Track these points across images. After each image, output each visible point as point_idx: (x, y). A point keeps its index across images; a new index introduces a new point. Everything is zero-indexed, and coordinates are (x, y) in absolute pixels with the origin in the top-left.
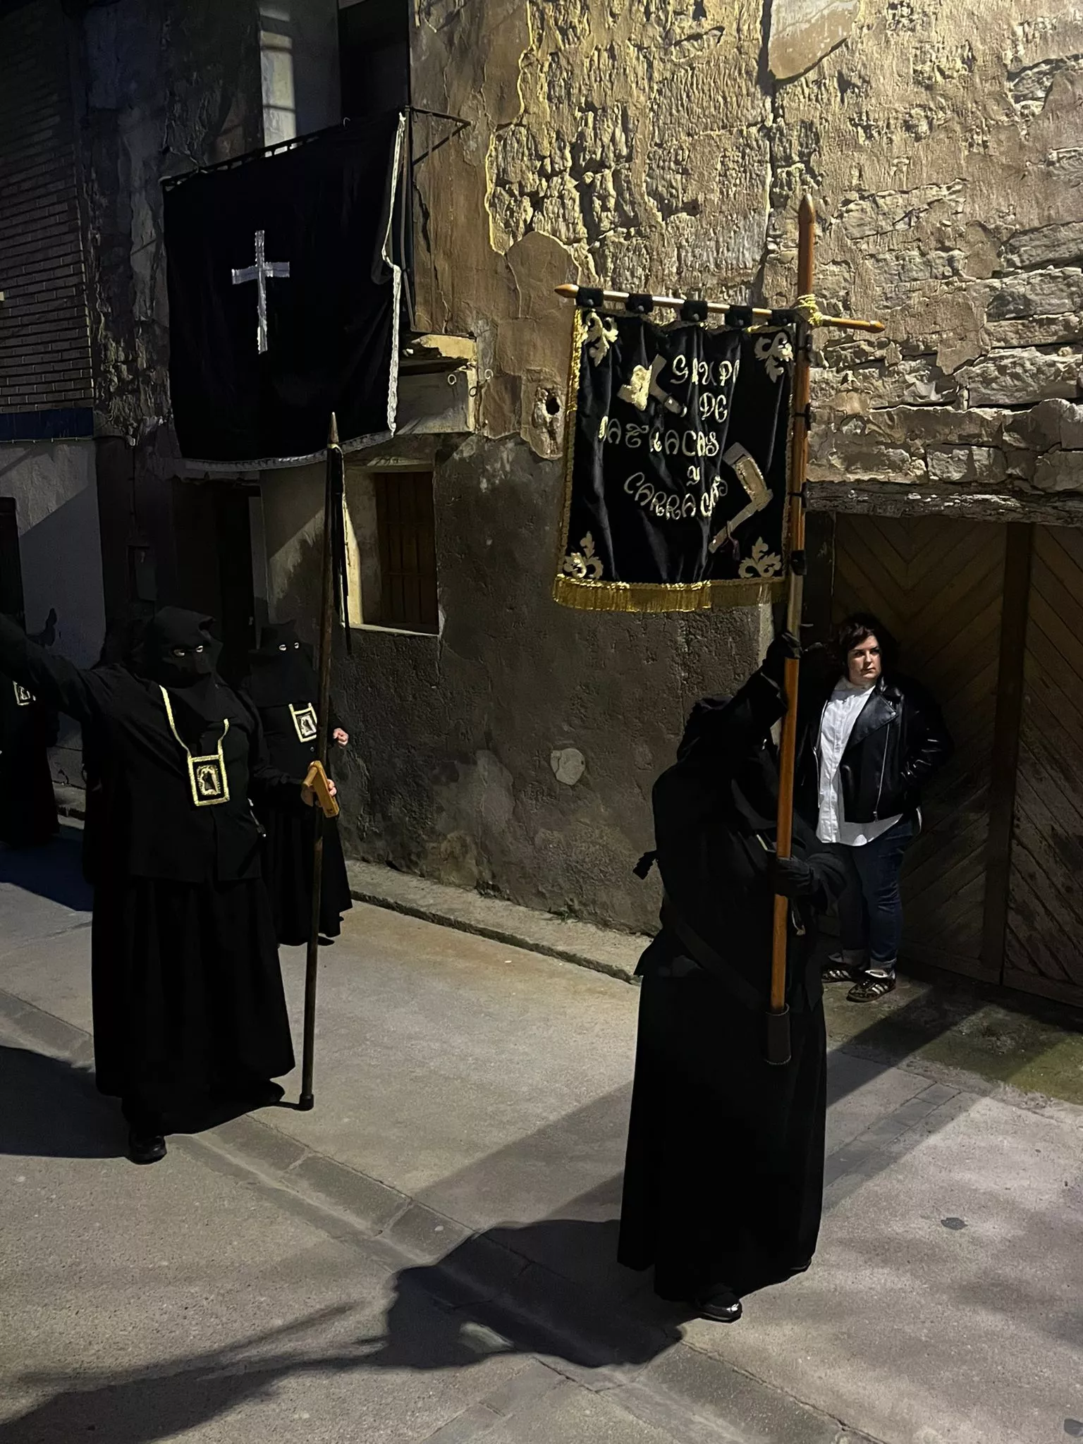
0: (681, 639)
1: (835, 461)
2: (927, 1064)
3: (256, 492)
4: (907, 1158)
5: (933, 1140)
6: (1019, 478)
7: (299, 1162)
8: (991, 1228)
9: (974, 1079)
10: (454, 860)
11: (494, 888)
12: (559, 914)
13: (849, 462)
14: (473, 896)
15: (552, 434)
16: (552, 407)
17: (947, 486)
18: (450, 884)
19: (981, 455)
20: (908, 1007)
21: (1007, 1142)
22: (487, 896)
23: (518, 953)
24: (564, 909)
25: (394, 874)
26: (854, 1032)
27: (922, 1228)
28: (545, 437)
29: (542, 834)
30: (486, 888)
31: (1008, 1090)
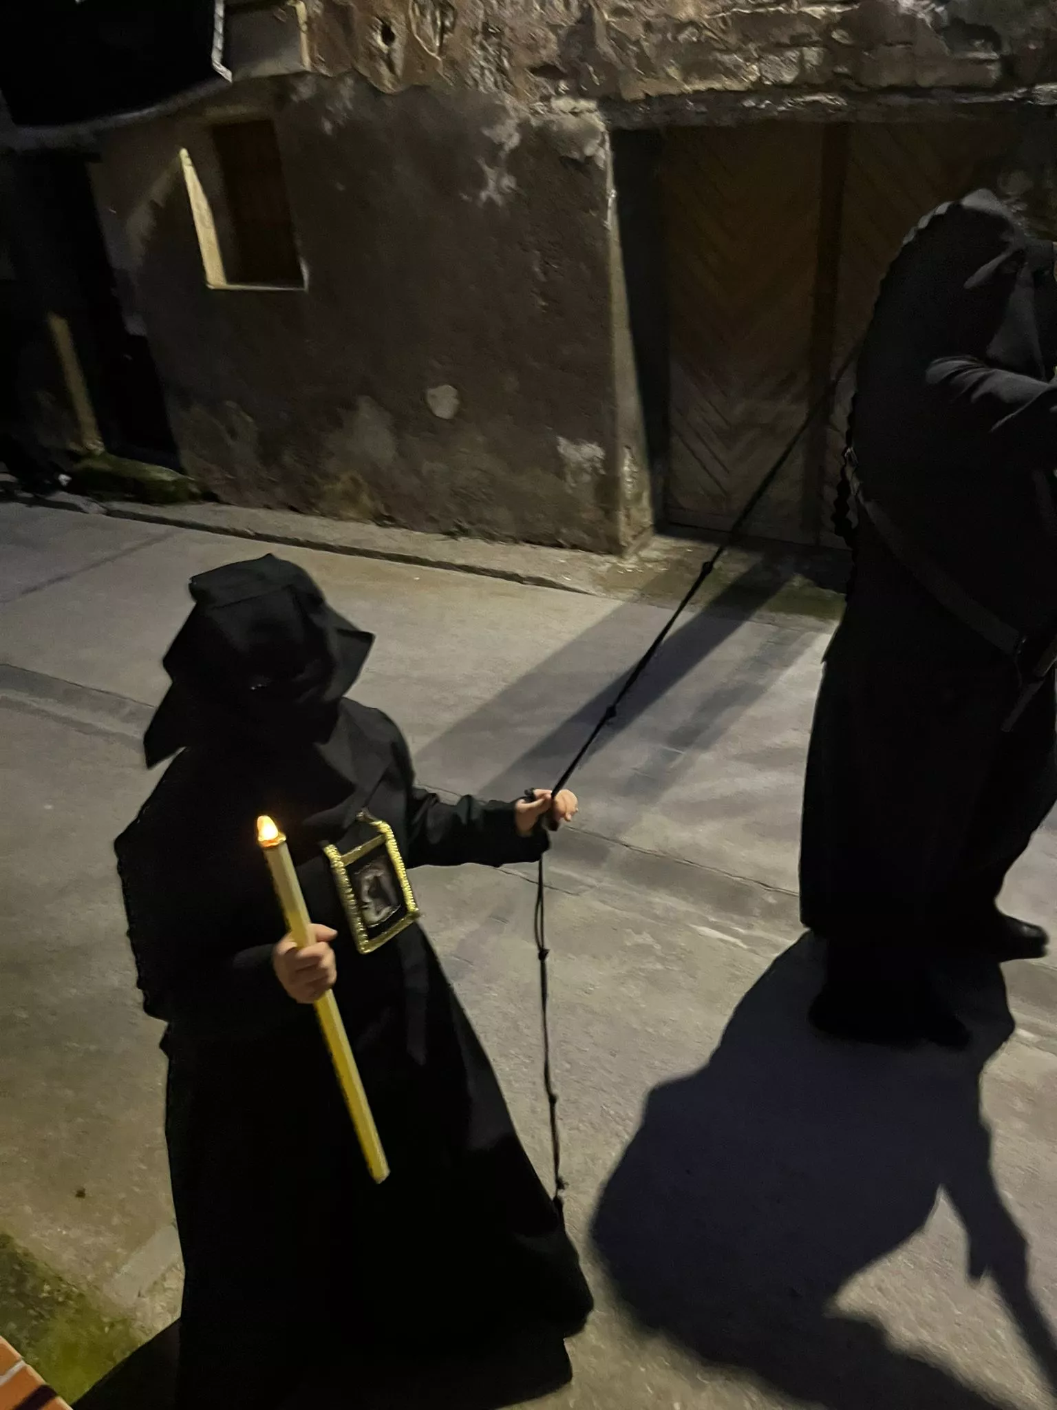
0: (537, 270)
1: (673, 72)
2: (773, 614)
3: (96, 158)
4: (773, 688)
6: (846, 76)
9: (811, 621)
10: (351, 498)
11: (390, 518)
12: (452, 535)
13: (688, 71)
14: (372, 528)
15: (391, 66)
16: (388, 37)
17: (782, 89)
18: (349, 519)
19: (812, 55)
22: (385, 526)
23: (423, 569)
24: (454, 529)
25: (294, 517)
28: (384, 70)
29: (426, 466)
30: (382, 520)
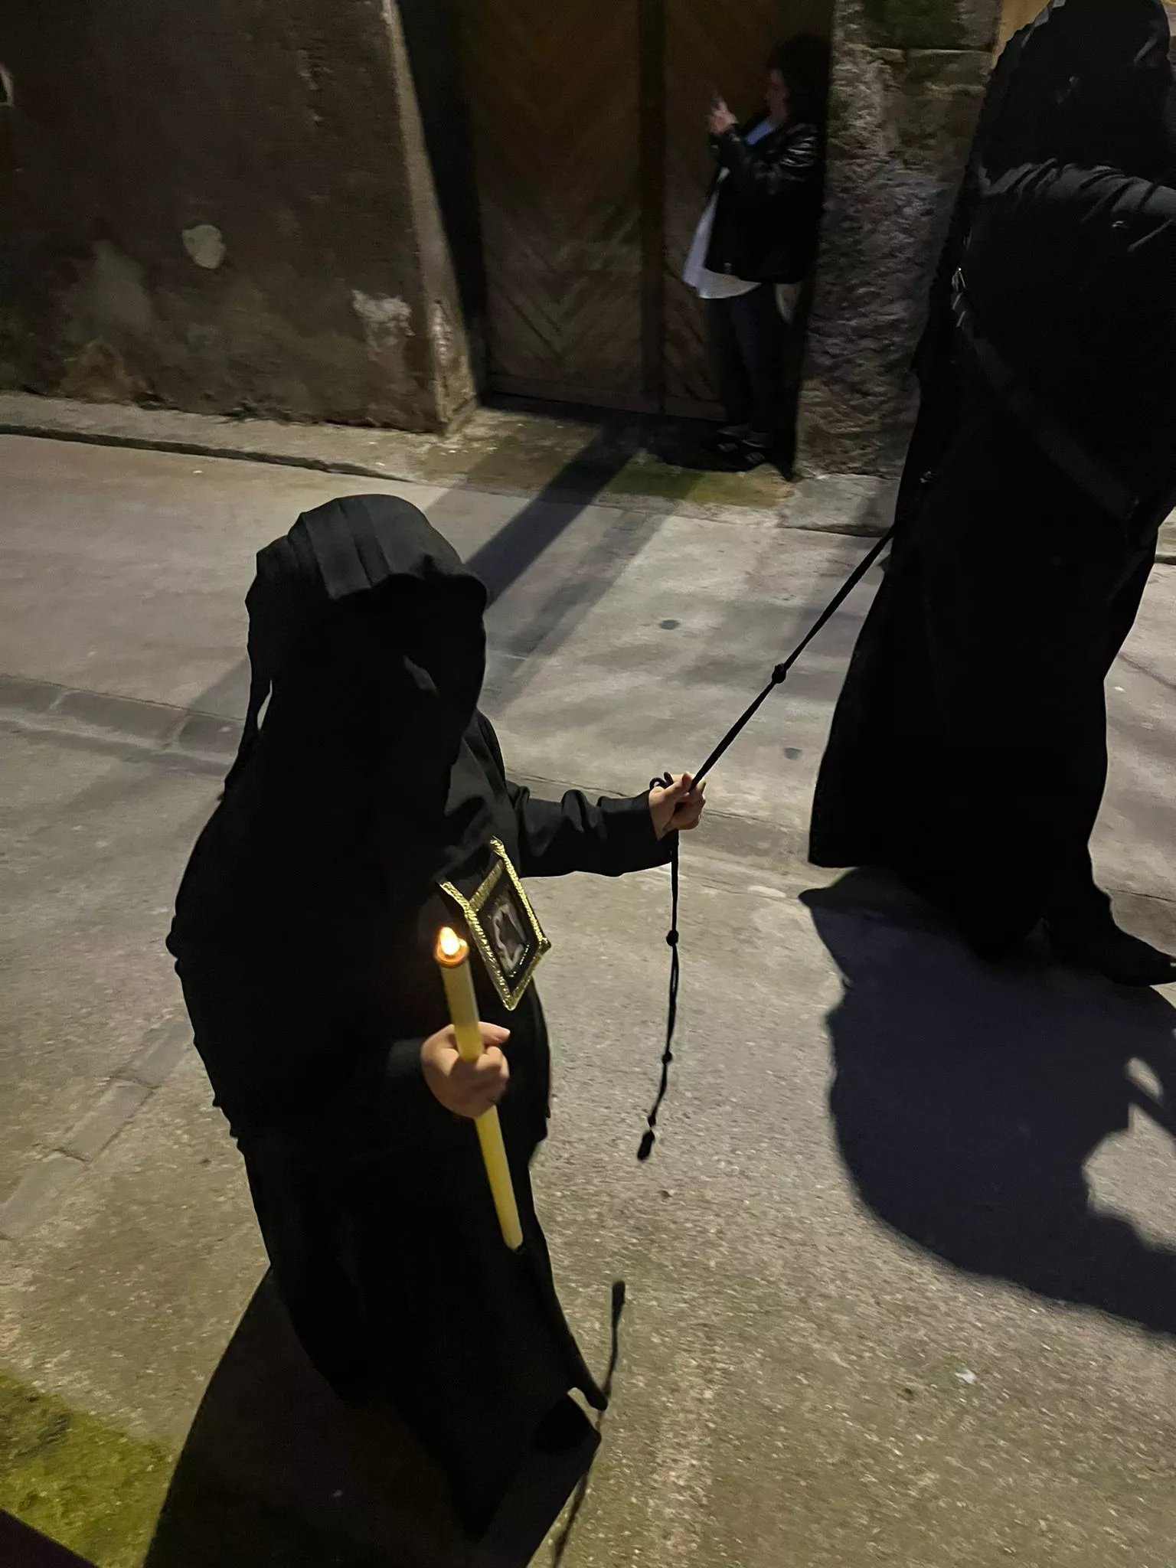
0: (305, 74)
2: (616, 496)
4: (619, 582)
5: (638, 561)
7: (57, 703)
8: (699, 622)
10: (101, 374)
11: (156, 398)
12: (235, 416)
14: (134, 411)
18: (104, 401)
20: (587, 451)
21: (694, 550)
22: (149, 408)
23: (205, 461)
24: (238, 409)
25: (33, 399)
26: (548, 479)
27: (646, 635)
29: (194, 331)
30: (148, 400)
31: (687, 506)
